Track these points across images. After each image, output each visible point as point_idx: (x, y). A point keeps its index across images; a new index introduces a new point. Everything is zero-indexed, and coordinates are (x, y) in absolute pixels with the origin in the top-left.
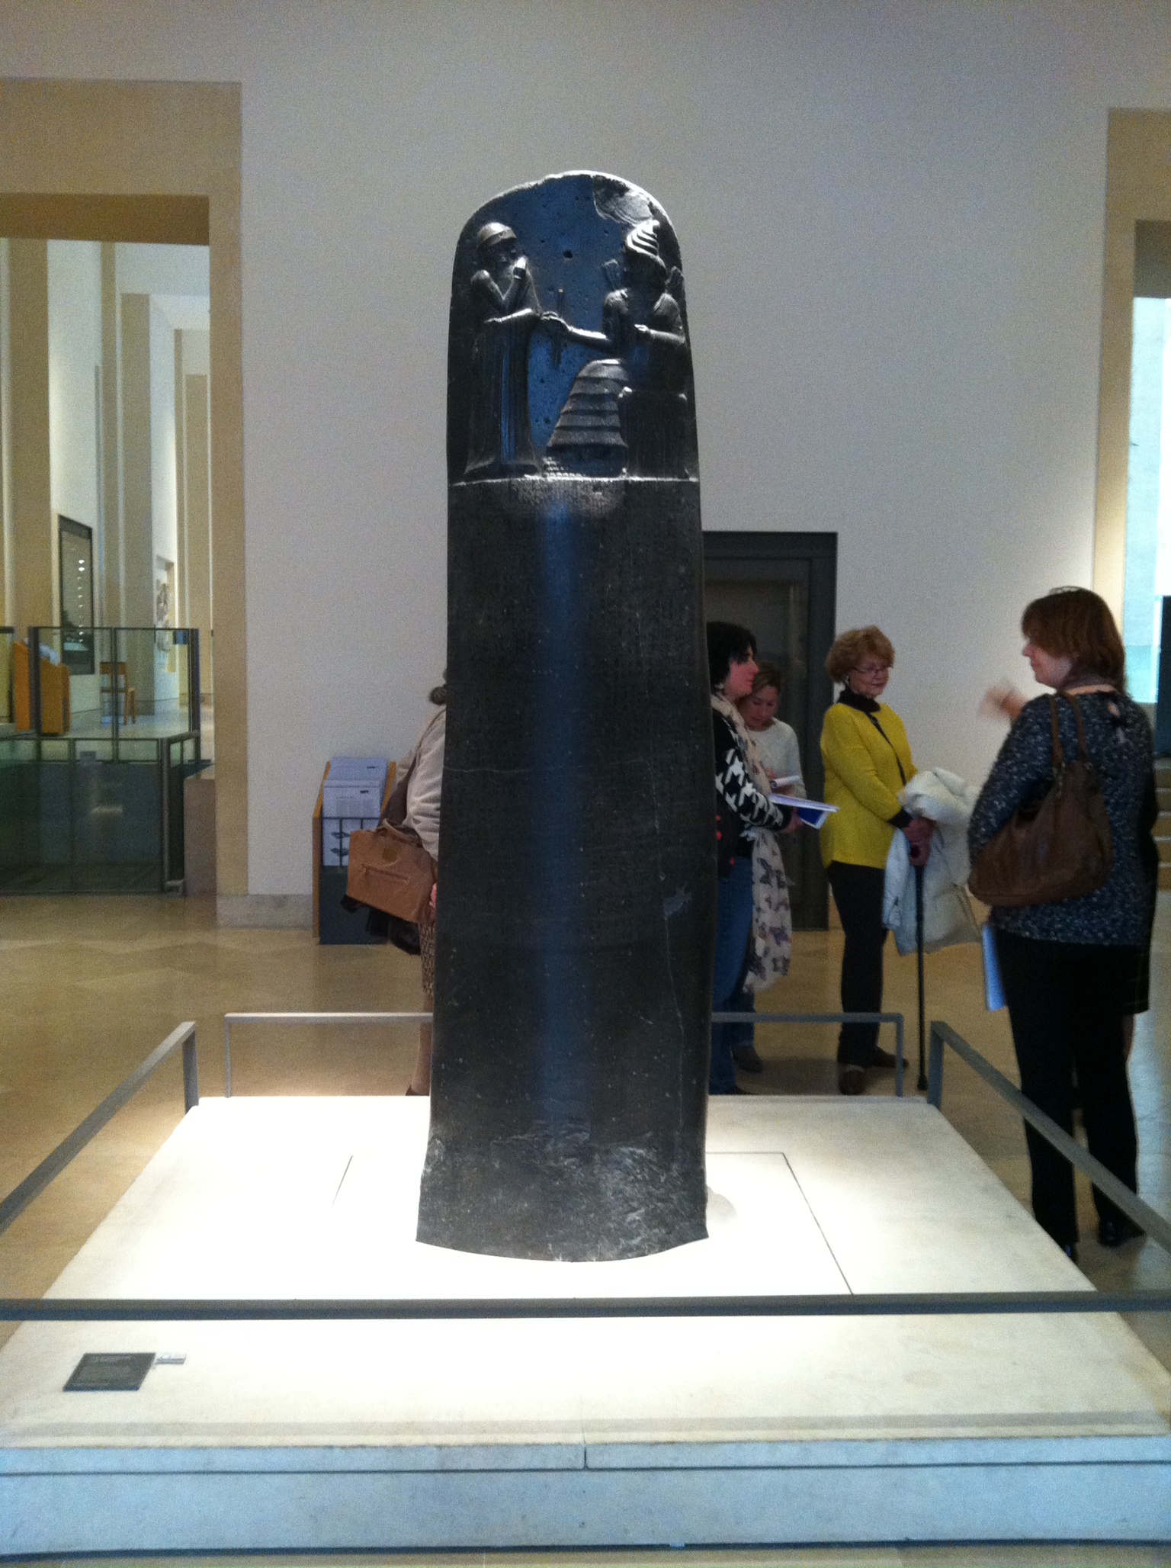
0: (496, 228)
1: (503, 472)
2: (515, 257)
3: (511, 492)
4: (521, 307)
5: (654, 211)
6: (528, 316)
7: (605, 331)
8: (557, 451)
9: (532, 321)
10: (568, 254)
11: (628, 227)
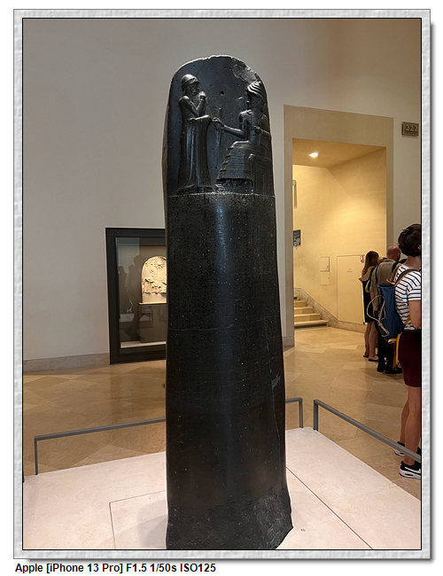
0: (189, 77)
1: (198, 190)
2: (199, 91)
3: (206, 200)
4: (204, 114)
5: (257, 77)
6: (207, 118)
7: (240, 129)
8: (222, 181)
9: (209, 120)
10: (222, 93)
11: (247, 83)
